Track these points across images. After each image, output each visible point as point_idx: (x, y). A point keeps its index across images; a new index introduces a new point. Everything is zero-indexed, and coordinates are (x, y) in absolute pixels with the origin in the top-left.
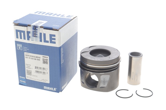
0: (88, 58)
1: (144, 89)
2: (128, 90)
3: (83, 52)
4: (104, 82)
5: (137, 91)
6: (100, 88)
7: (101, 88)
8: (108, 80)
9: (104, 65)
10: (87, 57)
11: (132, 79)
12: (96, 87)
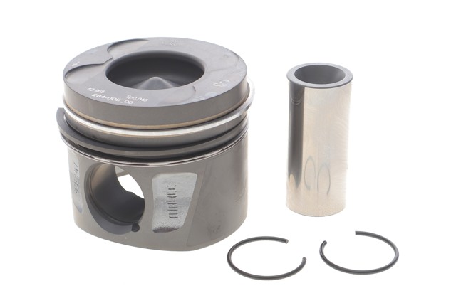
0: (93, 93)
1: (358, 233)
2: (284, 241)
3: (75, 65)
4: (172, 205)
5: (324, 243)
6: (156, 231)
7: (159, 234)
8: (191, 196)
9: (167, 126)
10: (90, 89)
11: (308, 188)
12: (136, 228)
